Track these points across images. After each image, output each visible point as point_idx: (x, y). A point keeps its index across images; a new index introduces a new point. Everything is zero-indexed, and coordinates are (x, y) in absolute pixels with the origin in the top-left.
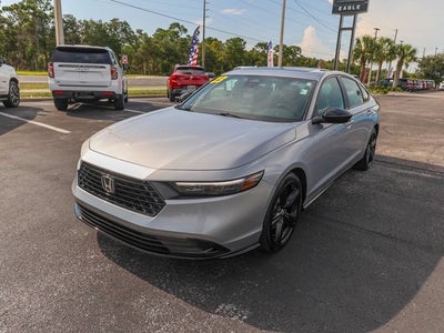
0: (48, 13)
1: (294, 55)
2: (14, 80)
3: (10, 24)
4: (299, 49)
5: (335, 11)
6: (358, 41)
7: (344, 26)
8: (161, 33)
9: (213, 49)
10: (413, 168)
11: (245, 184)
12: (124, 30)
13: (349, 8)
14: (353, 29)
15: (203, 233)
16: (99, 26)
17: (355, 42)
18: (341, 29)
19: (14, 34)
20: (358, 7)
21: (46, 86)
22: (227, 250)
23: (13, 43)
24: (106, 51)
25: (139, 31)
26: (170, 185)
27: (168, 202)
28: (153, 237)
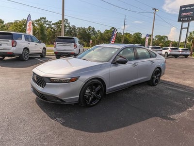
0: (67, 25)
1: (164, 40)
2: (44, 48)
3: (54, 29)
4: (167, 37)
5: (179, 20)
6: (191, 33)
7: (183, 27)
8: (107, 32)
9: (128, 37)
10: (177, 87)
11: (70, 80)
12: (93, 31)
13: (186, 19)
14: (188, 28)
15: (56, 94)
16: (83, 29)
17: (189, 34)
18: (182, 28)
19: (55, 33)
20: (190, 19)
21: (52, 51)
22: (65, 102)
23: (54, 36)
24: (73, 38)
25: (98, 31)
26: (49, 78)
27: (47, 84)
28: (43, 94)
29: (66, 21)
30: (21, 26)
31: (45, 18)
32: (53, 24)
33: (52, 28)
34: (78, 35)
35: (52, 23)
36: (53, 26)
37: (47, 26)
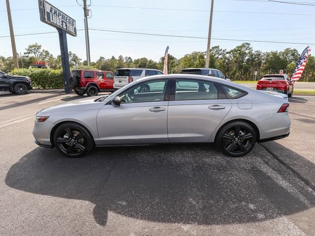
0: (247, 51)
3: (229, 60)
12: (293, 54)
29: (247, 46)
30: (190, 60)
31: (218, 47)
32: (227, 53)
33: (226, 58)
34: (265, 63)
35: (226, 51)
36: (227, 55)
37: (220, 56)
